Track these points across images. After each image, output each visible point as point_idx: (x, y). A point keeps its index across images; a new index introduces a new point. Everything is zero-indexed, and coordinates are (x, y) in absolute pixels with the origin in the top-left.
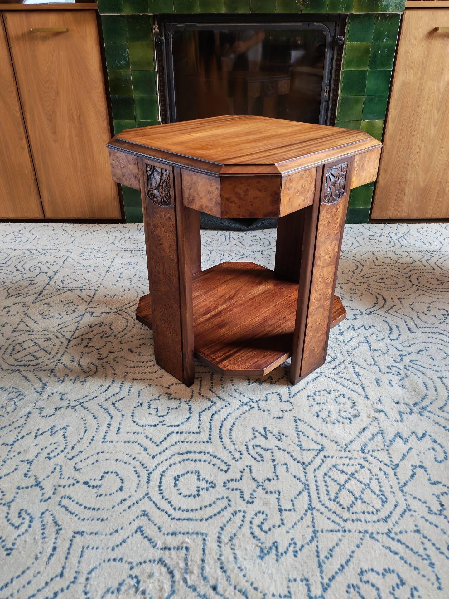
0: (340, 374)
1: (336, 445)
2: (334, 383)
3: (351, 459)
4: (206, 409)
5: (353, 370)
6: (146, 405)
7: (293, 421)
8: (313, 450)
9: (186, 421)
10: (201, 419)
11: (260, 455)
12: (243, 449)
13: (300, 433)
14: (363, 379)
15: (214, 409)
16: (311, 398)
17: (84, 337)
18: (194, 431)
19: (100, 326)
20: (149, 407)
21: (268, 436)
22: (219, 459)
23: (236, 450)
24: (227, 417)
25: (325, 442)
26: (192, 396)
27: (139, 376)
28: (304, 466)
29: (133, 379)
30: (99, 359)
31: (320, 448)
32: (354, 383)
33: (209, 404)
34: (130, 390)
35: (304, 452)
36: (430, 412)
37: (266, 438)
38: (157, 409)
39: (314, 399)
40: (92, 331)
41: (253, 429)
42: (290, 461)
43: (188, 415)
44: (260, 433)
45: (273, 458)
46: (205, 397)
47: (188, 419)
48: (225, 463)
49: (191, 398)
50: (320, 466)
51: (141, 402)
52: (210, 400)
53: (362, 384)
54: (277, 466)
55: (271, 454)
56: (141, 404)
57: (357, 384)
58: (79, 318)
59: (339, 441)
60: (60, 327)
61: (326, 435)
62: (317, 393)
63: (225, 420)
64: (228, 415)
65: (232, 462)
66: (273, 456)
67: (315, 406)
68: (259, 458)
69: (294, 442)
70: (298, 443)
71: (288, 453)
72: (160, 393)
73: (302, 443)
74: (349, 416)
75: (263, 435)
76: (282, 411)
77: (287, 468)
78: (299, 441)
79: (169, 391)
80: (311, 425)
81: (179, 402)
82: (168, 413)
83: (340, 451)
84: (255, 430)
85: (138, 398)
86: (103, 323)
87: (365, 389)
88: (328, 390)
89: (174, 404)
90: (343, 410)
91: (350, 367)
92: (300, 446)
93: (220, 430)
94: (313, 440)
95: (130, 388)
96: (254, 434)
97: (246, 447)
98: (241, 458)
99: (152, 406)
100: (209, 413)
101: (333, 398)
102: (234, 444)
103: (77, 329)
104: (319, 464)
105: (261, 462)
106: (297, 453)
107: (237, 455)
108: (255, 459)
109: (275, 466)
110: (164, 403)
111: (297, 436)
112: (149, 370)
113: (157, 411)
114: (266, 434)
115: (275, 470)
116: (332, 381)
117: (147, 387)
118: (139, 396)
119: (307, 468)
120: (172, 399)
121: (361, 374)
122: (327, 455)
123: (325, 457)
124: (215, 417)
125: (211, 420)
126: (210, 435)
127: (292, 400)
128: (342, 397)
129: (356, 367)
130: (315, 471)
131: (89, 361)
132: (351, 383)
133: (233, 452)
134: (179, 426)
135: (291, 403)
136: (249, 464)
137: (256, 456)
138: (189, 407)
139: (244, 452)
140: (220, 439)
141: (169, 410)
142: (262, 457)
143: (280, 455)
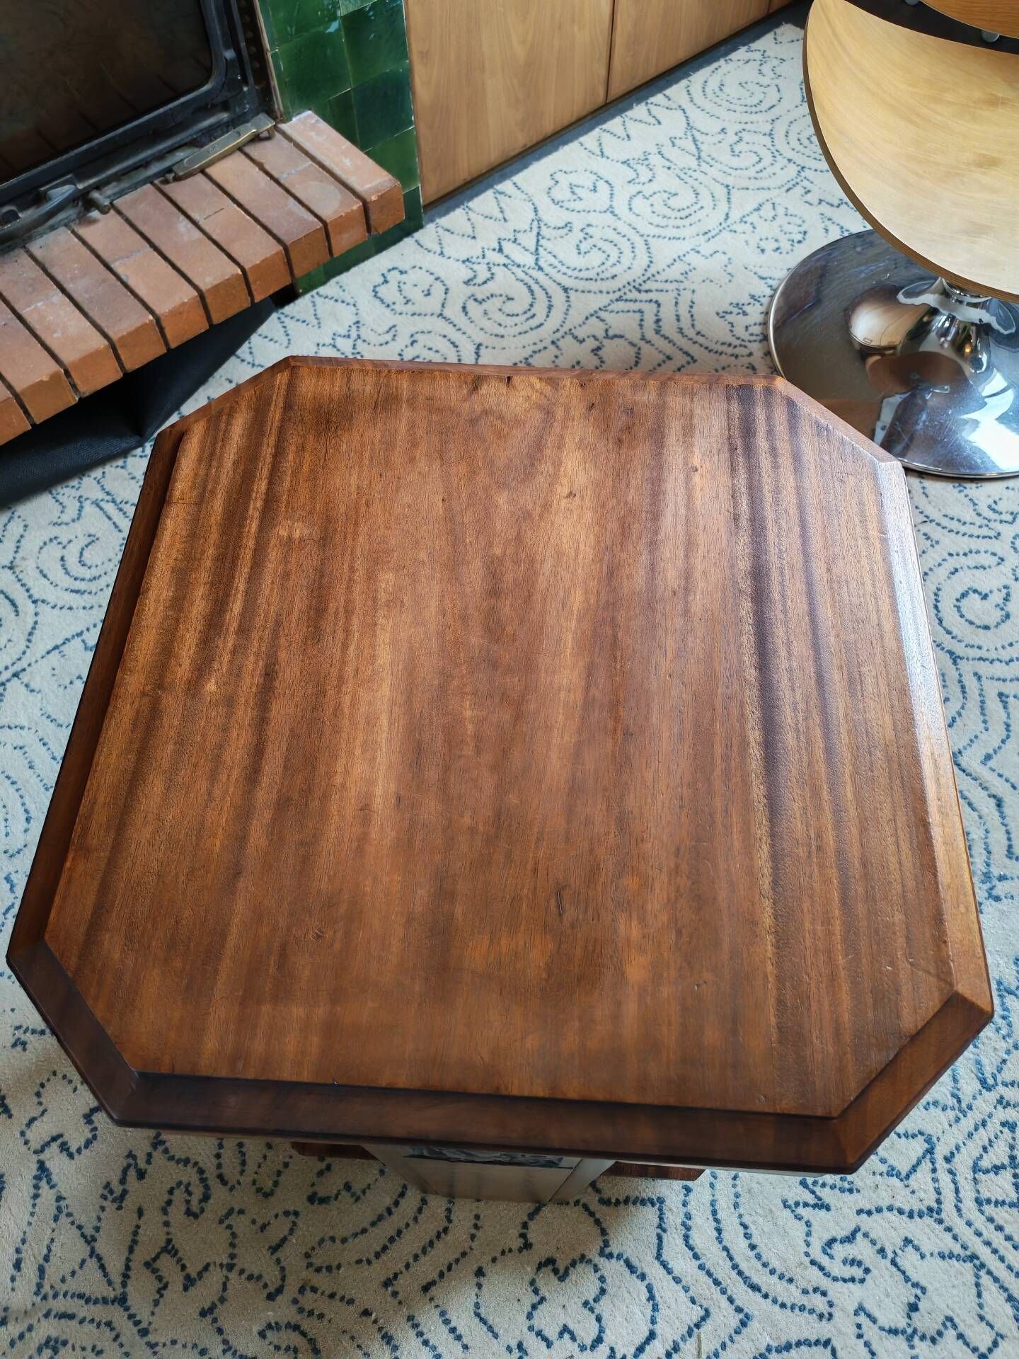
1: (938, 1110)
3: (984, 1124)
4: (660, 1238)
6: (532, 1342)
8: (919, 1163)
9: (655, 1308)
10: (676, 1273)
11: (852, 1263)
12: (815, 1276)
15: (674, 1218)
17: (141, 1255)
18: (695, 1319)
19: (141, 1175)
20: (549, 1344)
21: (827, 1200)
22: (799, 1344)
23: (805, 1292)
24: (717, 1221)
26: (598, 1222)
27: (427, 1269)
28: (935, 1215)
29: (426, 1288)
30: (271, 1297)
31: (926, 1146)
33: (650, 1214)
34: (453, 1330)
35: (912, 1182)
36: (1002, 878)
37: (828, 1208)
38: (565, 1329)
40: (140, 1213)
41: (786, 1205)
42: (905, 1227)
43: (642, 1286)
44: (806, 1205)
45: (878, 1246)
46: (626, 1201)
47: (651, 1297)
48: (817, 1342)
49: (604, 1232)
50: (957, 1190)
51: (514, 1344)
52: (643, 1202)
54: (898, 1260)
55: (866, 1242)
56: (520, 1346)
58: (47, 1194)
59: (935, 1095)
60: (29, 1269)
63: (719, 1231)
64: (714, 1213)
65: (826, 1330)
66: (873, 1243)
68: (857, 1272)
69: (878, 1172)
70: (884, 1168)
71: (890, 1209)
72: (528, 1278)
73: (891, 1161)
75: (815, 1206)
77: (917, 1249)
78: (883, 1160)
79: (541, 1253)
81: (590, 1269)
82: (599, 1319)
83: (958, 1120)
84: (791, 1202)
85: (496, 1336)
86: (131, 1155)
89: (585, 1283)
92: (891, 1171)
93: (735, 1267)
94: (898, 1135)
95: (447, 1322)
96: (799, 1218)
97: (815, 1268)
98: (831, 1305)
99: (552, 1333)
100: (673, 1242)
102: (791, 1281)
103: (90, 1241)
104: (952, 1187)
105: (868, 1278)
106: (902, 1197)
107: (819, 1303)
108: (853, 1280)
109: (894, 1263)
110: (562, 1300)
112: (428, 1227)
113: (573, 1338)
114: (820, 1199)
115: (904, 1273)
117: (479, 1286)
118: (490, 1329)
119: (943, 1215)
120: (566, 1273)
122: (948, 1154)
123: (947, 1160)
124: (696, 1239)
125: (696, 1257)
126: (731, 1300)
130: (958, 1210)
131: (256, 1329)
133: (804, 1300)
134: (652, 1335)
136: (856, 1304)
137: (849, 1271)
138: (622, 1262)
139: (825, 1283)
140: (757, 1293)
141: (592, 1310)
142: (860, 1264)
143: (881, 1227)
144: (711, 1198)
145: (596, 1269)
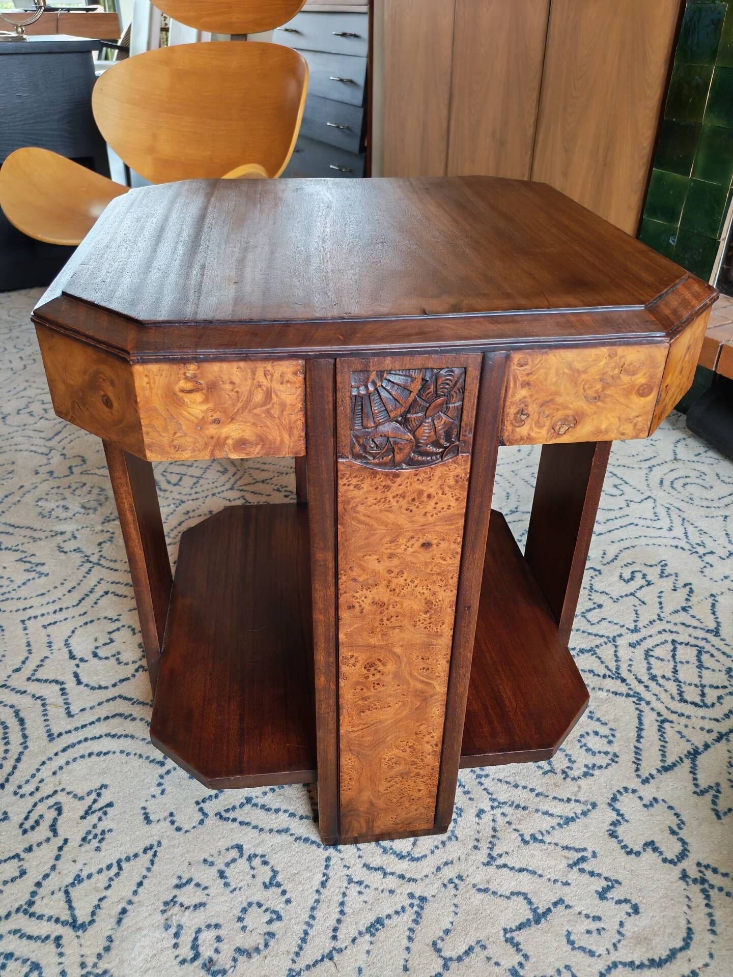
0: (354, 888)
1: (100, 950)
2: (316, 884)
4: (130, 699)
5: (390, 911)
6: (115, 626)
7: (148, 844)
8: (71, 908)
9: (93, 688)
10: (105, 704)
11: (37, 823)
12: (46, 790)
13: (115, 870)
14: (367, 947)
15: (137, 711)
16: (234, 853)
18: (72, 708)
20: (110, 633)
21: (89, 818)
22: (15, 767)
23: (42, 781)
24: (120, 737)
25: (104, 925)
28: (25, 907)
31: (79, 922)
32: (335, 930)
33: (147, 698)
35: (61, 895)
37: (83, 817)
38: (112, 641)
39: (234, 860)
41: (103, 786)
42: (33, 876)
43: (109, 683)
44: (95, 801)
45: (34, 848)
47: (100, 687)
48: (7, 779)
50: (30, 937)
51: (121, 618)
52: (155, 695)
53: (340, 951)
54: (16, 860)
55: (43, 839)
56: (116, 620)
57: (334, 938)
59: (113, 952)
61: (124, 921)
62: (257, 862)
63: (113, 736)
64: (126, 736)
65: (10, 788)
66: (39, 844)
67: (213, 871)
68: (29, 824)
70: (84, 874)
71: (53, 868)
73: (86, 883)
74: (207, 952)
75: (90, 807)
76: (171, 814)
77: (13, 880)
78: (89, 876)
80: (145, 882)
81: (136, 659)
82: (107, 658)
83: (83, 966)
84: (103, 791)
87: (327, 963)
88: (279, 878)
89: (130, 655)
90: (221, 932)
91: (401, 900)
92: (78, 879)
93: (86, 740)
94: (101, 900)
96: (89, 794)
97: (51, 793)
98: (22, 796)
99: (114, 635)
100: (122, 708)
101: (255, 899)
102: (55, 773)
104: (35, 934)
105: (20, 831)
106: (56, 882)
107: (27, 789)
108: (26, 818)
109: (17, 856)
110: (128, 643)
111: (104, 866)
113: (105, 644)
114: (92, 812)
115: (5, 861)
116: (319, 878)
119: (21, 915)
120: (141, 647)
121: (381, 935)
122: (62, 942)
123: (58, 938)
124: (117, 721)
125: (107, 718)
126: (68, 732)
127: (211, 821)
128: (268, 916)
129: (407, 918)
130: (16, 932)
132: (332, 922)
133: (37, 779)
134: (80, 683)
135: (201, 822)
136: (10, 815)
137: (34, 817)
138: (129, 676)
139: (38, 796)
140: (61, 749)
141: (114, 656)
142: (33, 828)
143: (46, 854)
144: (136, 736)
145: (134, 662)
